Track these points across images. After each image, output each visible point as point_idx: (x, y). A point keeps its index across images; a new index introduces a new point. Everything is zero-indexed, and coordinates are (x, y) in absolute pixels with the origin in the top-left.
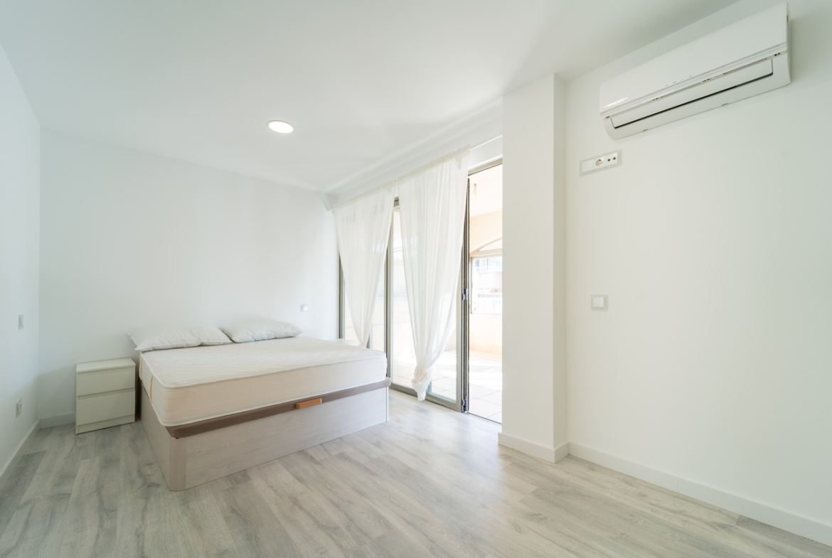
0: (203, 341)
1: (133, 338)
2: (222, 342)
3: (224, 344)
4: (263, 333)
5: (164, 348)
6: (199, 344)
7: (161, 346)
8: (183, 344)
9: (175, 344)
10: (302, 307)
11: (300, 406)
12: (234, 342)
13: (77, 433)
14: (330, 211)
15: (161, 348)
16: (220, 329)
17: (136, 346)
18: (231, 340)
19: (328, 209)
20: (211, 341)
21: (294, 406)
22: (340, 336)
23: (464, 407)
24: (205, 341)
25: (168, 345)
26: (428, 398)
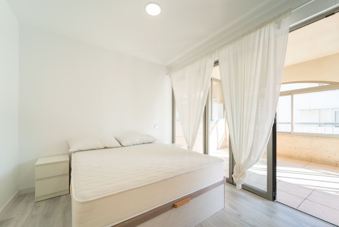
0: (106, 146)
1: (69, 143)
2: (116, 146)
3: (117, 147)
4: (138, 141)
5: (85, 150)
6: (104, 147)
7: (83, 149)
8: (95, 147)
9: (91, 148)
10: (155, 126)
11: (177, 206)
12: (122, 146)
13: (36, 201)
14: (168, 75)
15: (84, 150)
16: (114, 138)
17: (70, 149)
18: (121, 144)
19: (167, 75)
20: (110, 146)
21: (174, 205)
22: (173, 142)
23: (274, 198)
24: (107, 146)
25: (87, 148)
26: (243, 187)
